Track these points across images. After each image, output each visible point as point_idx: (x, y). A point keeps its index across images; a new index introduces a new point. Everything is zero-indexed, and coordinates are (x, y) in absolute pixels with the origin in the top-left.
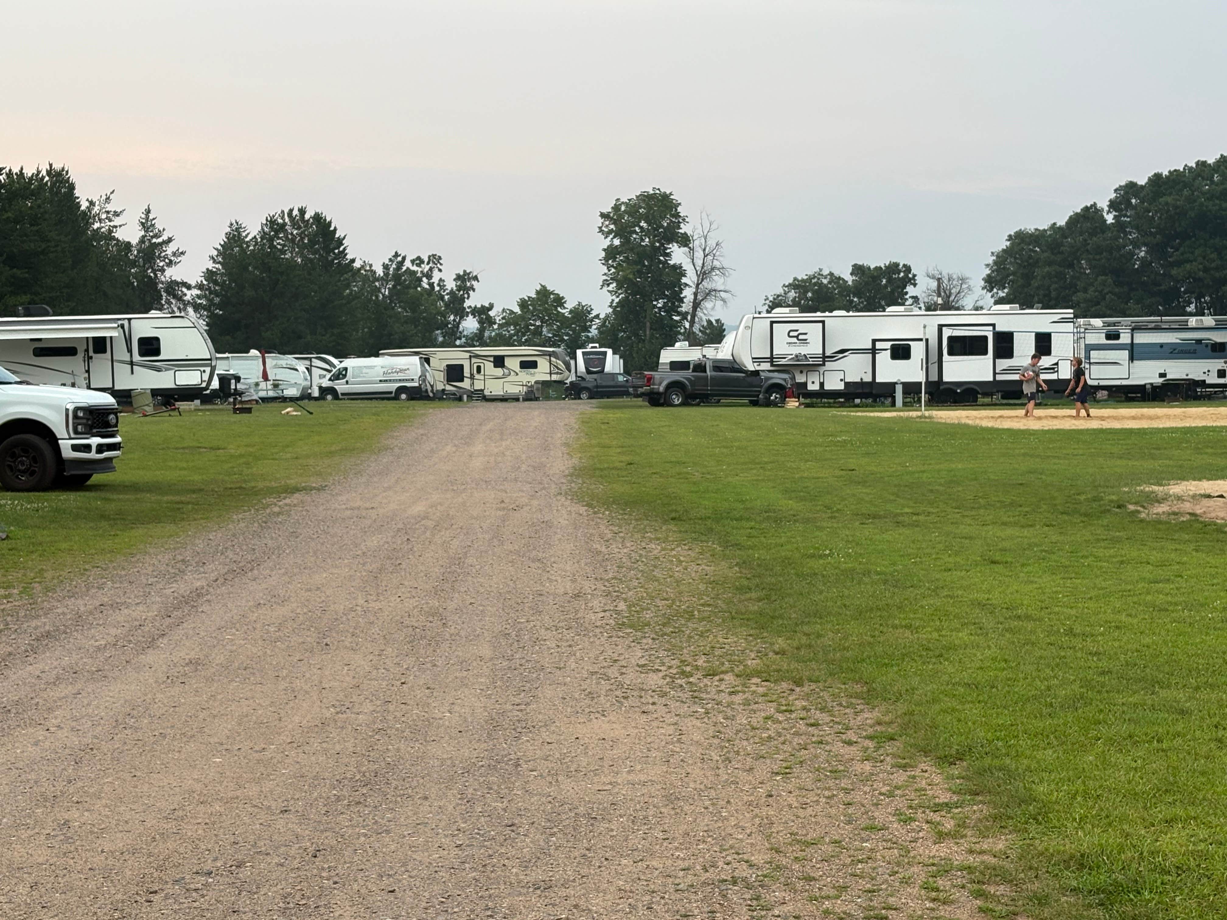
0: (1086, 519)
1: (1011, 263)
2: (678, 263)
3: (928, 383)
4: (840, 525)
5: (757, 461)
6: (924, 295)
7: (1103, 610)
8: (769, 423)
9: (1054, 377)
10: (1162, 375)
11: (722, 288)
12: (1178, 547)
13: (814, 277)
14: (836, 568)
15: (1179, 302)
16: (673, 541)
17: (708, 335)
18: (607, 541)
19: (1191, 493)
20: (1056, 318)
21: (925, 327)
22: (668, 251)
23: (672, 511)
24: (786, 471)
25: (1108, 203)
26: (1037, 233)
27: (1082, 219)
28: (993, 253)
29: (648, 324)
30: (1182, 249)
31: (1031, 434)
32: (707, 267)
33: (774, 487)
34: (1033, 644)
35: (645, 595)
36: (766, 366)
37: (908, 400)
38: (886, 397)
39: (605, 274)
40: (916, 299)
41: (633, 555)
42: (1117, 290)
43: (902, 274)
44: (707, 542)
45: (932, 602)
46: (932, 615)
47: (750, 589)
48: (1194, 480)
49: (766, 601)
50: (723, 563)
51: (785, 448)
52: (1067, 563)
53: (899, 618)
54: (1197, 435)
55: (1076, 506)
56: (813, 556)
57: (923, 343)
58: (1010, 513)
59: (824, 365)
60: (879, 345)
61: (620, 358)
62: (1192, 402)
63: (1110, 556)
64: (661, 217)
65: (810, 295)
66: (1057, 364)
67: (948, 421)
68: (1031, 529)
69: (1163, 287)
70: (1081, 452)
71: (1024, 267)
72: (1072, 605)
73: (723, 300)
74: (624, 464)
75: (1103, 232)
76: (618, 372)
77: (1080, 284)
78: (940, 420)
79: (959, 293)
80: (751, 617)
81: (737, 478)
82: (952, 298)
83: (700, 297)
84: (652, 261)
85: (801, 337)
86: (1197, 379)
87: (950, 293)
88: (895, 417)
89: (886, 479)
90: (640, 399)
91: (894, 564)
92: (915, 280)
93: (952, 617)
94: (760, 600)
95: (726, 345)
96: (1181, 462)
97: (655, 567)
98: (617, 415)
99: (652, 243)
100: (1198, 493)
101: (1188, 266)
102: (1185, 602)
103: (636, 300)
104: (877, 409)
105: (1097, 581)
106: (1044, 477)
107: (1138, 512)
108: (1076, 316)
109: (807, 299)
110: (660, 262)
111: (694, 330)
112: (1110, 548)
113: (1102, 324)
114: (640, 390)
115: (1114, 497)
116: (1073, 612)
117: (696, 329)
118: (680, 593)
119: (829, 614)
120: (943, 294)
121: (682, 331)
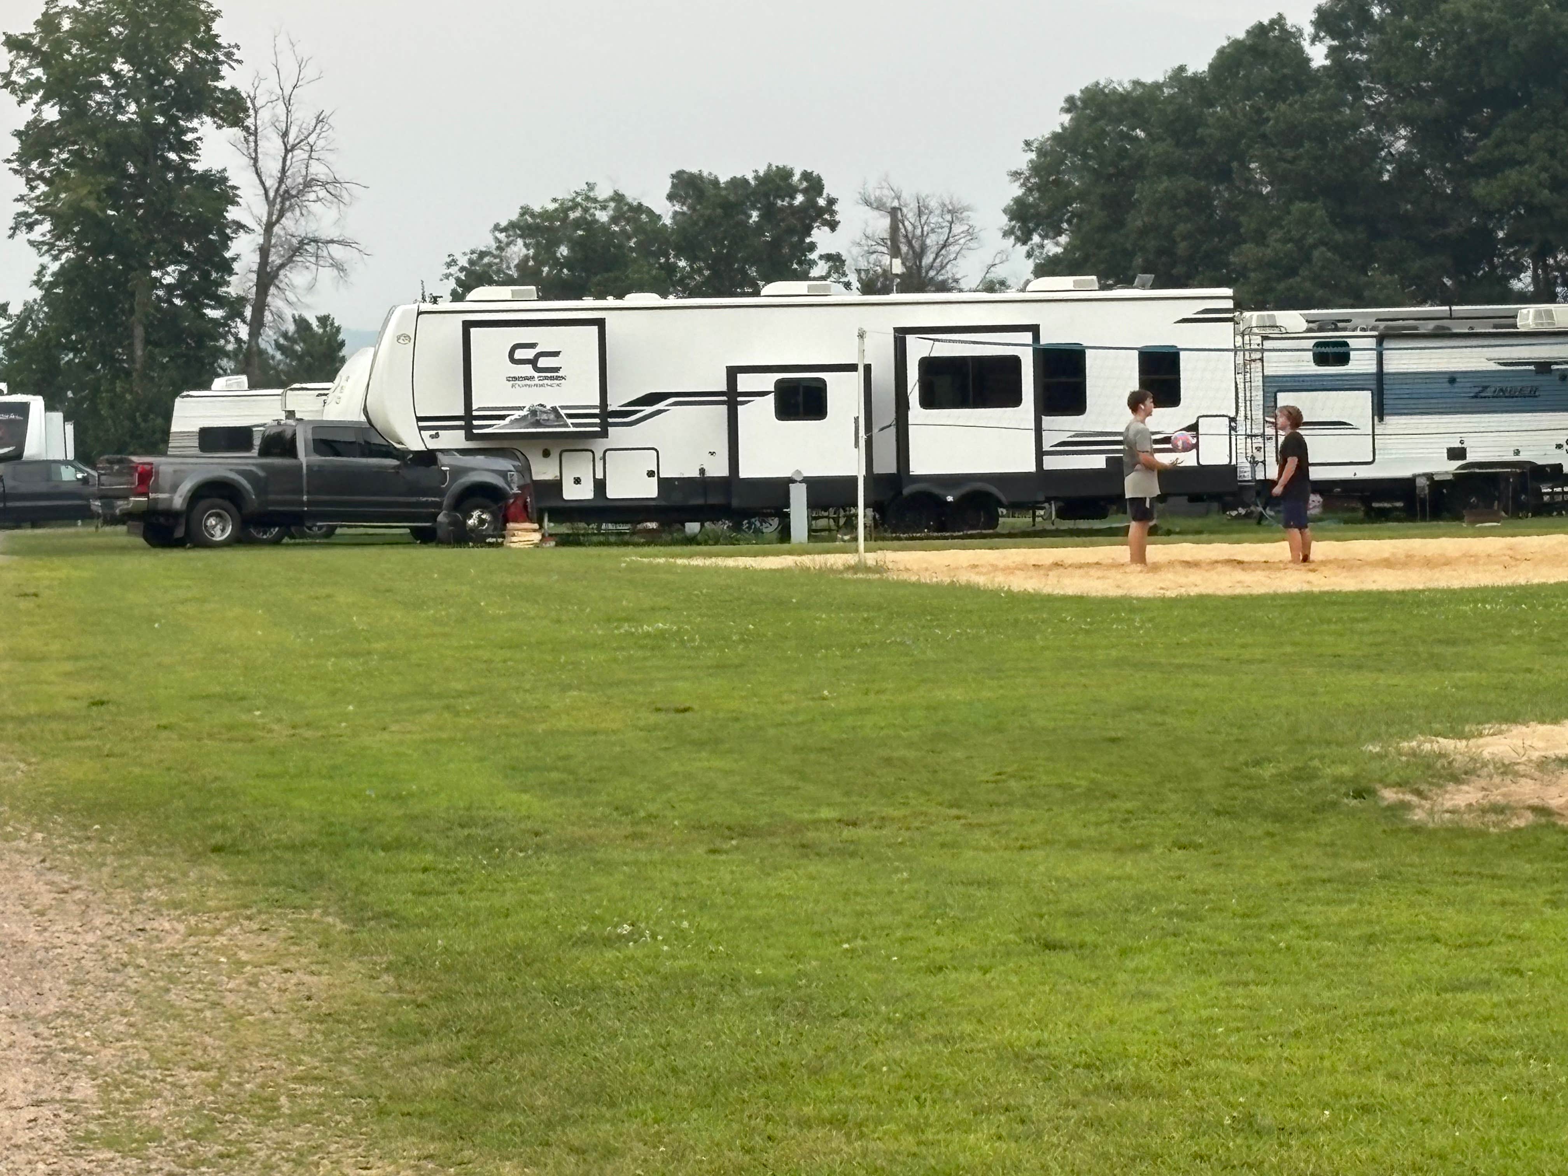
0: (1277, 827)
1: (1074, 169)
2: (216, 167)
3: (871, 478)
4: (657, 856)
5: (436, 689)
6: (856, 250)
7: (1327, 1063)
8: (466, 589)
9: (1188, 460)
10: (1456, 453)
11: (334, 234)
12: (1507, 894)
13: (575, 206)
14: (649, 972)
15: (1493, 267)
16: (220, 910)
17: (300, 358)
18: (42, 914)
19: (1535, 755)
20: (1191, 309)
21: (861, 336)
22: (189, 137)
23: (214, 828)
24: (513, 714)
25: (1313, 17)
26: (1140, 91)
27: (1248, 58)
28: (1028, 143)
29: (139, 332)
30: (1497, 132)
31: (1132, 610)
32: (294, 180)
33: (481, 759)
34: (1156, 1157)
35: (146, 1056)
36: (454, 439)
37: (822, 523)
38: (764, 516)
39: (21, 199)
40: (836, 261)
41: (112, 948)
42: (1339, 237)
43: (800, 199)
44: (309, 908)
45: (897, 1054)
46: (898, 1088)
47: (426, 1034)
48: (1543, 722)
49: (468, 1064)
50: (353, 965)
51: (508, 654)
52: (1236, 944)
53: (815, 1100)
54: (1547, 606)
55: (1251, 794)
56: (586, 941)
57: (858, 377)
58: (1091, 817)
59: (604, 434)
60: (745, 383)
61: (66, 419)
62: (1531, 521)
63: (1341, 924)
64: (167, 47)
65: (563, 251)
66: (1194, 428)
67: (926, 578)
68: (1143, 857)
69: (1450, 230)
70: (1258, 653)
71: (1109, 177)
72: (1252, 1054)
73: (338, 266)
74: (84, 703)
75: (1302, 89)
76: (60, 457)
77: (1247, 223)
78: (905, 576)
79: (944, 246)
80: (431, 1107)
81: (386, 736)
82: (927, 260)
83: (275, 259)
84: (146, 163)
85: (543, 362)
86: (1540, 462)
87: (924, 248)
88: (789, 570)
89: (772, 732)
90: (122, 529)
91: (797, 956)
92: (833, 213)
93: (948, 1094)
94: (450, 1061)
95: (348, 386)
96: (1507, 677)
97: (171, 979)
98: (63, 573)
99: (145, 116)
100: (1551, 754)
101: (1512, 175)
102: (1526, 1036)
103: (106, 265)
104: (744, 547)
105: (1311, 989)
106: (1169, 720)
107: (1406, 806)
108: (1240, 305)
109: (556, 263)
110: (168, 165)
111: (263, 344)
112: (1340, 903)
113: (1305, 326)
114: (121, 506)
115: (1346, 770)
116: (1253, 1072)
117: (267, 341)
118: (242, 1048)
119: (634, 1092)
120: (904, 249)
121: (230, 347)
